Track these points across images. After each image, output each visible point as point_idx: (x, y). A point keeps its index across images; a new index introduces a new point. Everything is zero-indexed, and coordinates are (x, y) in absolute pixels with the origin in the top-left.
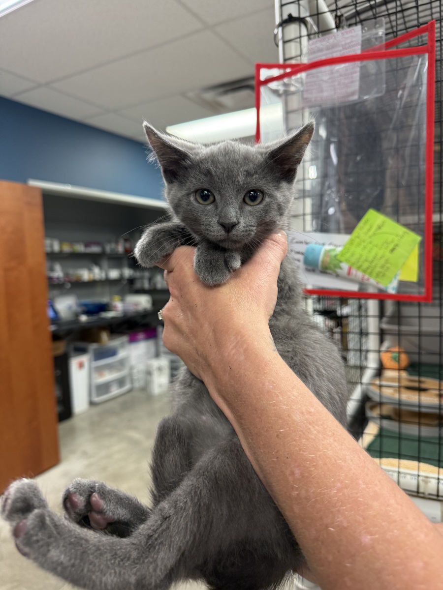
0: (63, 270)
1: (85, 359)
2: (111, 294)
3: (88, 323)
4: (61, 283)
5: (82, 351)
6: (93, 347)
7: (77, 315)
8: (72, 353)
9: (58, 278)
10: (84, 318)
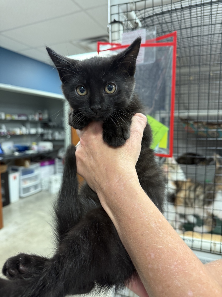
0: (7, 129)
1: (17, 174)
2: (31, 141)
3: (19, 156)
4: (5, 135)
5: (15, 170)
6: (21, 168)
7: (13, 152)
8: (10, 171)
9: (4, 133)
10: (17, 154)
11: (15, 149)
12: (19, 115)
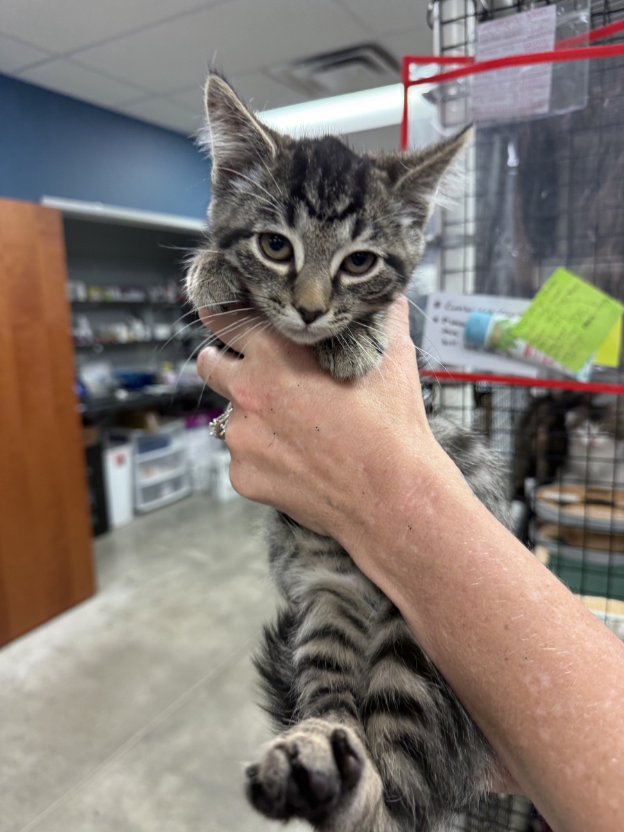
0: (92, 326)
1: (126, 451)
2: (159, 361)
3: (128, 402)
4: (89, 345)
5: (121, 440)
6: (136, 434)
7: (112, 390)
8: (107, 443)
9: (85, 339)
10: (122, 395)
11: (116, 383)
12: (124, 289)
